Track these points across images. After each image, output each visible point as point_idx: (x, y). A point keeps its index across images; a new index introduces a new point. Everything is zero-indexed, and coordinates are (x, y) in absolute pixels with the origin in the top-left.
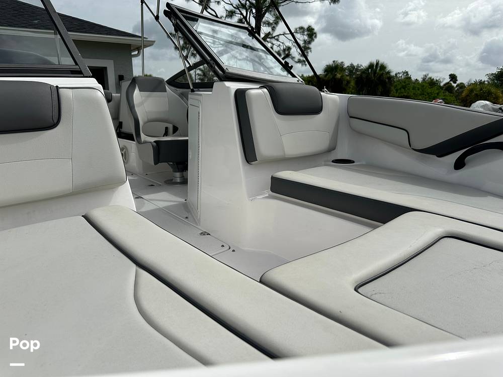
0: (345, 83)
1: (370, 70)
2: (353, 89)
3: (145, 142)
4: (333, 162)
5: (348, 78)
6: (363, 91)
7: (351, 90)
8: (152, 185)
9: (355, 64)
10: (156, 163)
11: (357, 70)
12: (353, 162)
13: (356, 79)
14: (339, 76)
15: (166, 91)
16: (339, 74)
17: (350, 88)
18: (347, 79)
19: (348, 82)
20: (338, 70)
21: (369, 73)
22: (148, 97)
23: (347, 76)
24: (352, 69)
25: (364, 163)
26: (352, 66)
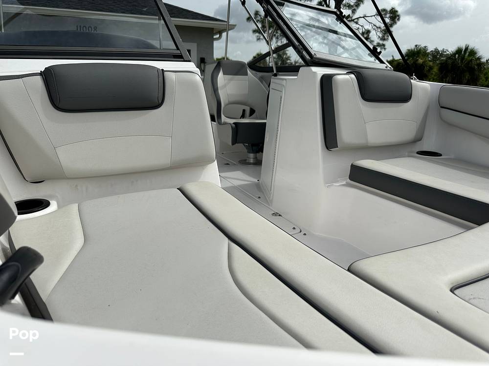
0: (426, 68)
1: (457, 55)
2: (435, 76)
3: (225, 123)
4: (418, 153)
5: (431, 63)
6: (446, 78)
7: (433, 76)
8: (228, 164)
9: (440, 49)
10: (233, 144)
11: (442, 55)
12: (440, 155)
13: (439, 65)
14: (420, 61)
15: (247, 75)
16: (421, 59)
17: (432, 74)
18: (430, 65)
19: (431, 68)
20: (421, 55)
21: (456, 59)
22: (231, 80)
23: (430, 61)
24: (436, 54)
25: (452, 156)
26: (437, 51)
